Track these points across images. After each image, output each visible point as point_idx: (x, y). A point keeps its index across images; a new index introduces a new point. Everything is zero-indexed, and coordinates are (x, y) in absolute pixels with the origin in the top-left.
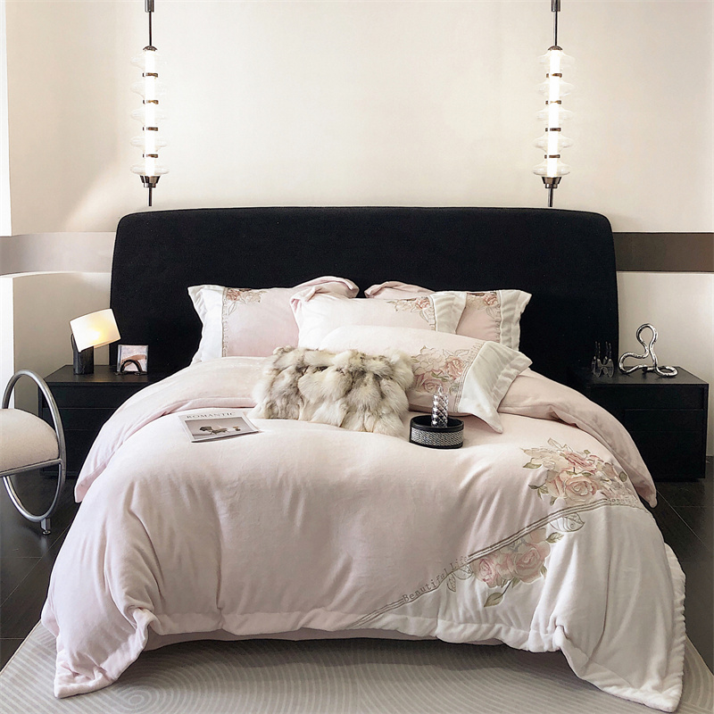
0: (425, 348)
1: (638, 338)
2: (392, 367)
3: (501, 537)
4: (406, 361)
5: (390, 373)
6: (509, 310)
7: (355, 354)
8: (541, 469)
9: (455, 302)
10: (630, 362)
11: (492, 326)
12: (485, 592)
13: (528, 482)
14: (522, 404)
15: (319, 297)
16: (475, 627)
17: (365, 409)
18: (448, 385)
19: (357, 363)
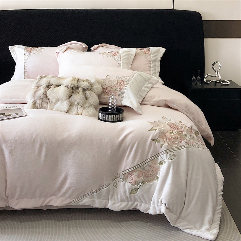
0: (108, 75)
1: (213, 68)
2: (91, 85)
3: (138, 162)
4: (98, 82)
5: (90, 88)
6: (155, 56)
7: (74, 79)
8: (157, 131)
9: (131, 53)
10: (209, 79)
11: (147, 64)
12: (130, 188)
13: (150, 138)
14: (153, 100)
15: (68, 51)
16: (125, 203)
17: (78, 105)
18: (118, 93)
19: (75, 83)
